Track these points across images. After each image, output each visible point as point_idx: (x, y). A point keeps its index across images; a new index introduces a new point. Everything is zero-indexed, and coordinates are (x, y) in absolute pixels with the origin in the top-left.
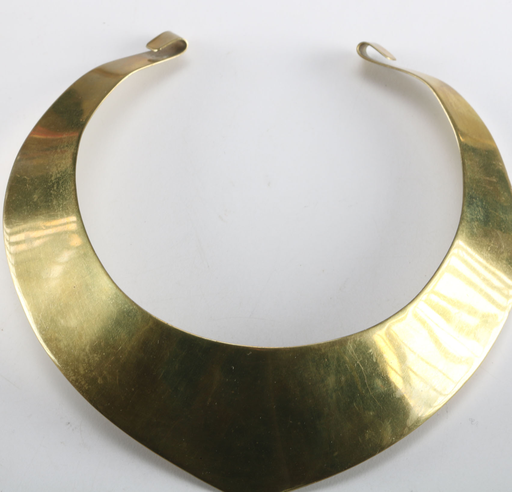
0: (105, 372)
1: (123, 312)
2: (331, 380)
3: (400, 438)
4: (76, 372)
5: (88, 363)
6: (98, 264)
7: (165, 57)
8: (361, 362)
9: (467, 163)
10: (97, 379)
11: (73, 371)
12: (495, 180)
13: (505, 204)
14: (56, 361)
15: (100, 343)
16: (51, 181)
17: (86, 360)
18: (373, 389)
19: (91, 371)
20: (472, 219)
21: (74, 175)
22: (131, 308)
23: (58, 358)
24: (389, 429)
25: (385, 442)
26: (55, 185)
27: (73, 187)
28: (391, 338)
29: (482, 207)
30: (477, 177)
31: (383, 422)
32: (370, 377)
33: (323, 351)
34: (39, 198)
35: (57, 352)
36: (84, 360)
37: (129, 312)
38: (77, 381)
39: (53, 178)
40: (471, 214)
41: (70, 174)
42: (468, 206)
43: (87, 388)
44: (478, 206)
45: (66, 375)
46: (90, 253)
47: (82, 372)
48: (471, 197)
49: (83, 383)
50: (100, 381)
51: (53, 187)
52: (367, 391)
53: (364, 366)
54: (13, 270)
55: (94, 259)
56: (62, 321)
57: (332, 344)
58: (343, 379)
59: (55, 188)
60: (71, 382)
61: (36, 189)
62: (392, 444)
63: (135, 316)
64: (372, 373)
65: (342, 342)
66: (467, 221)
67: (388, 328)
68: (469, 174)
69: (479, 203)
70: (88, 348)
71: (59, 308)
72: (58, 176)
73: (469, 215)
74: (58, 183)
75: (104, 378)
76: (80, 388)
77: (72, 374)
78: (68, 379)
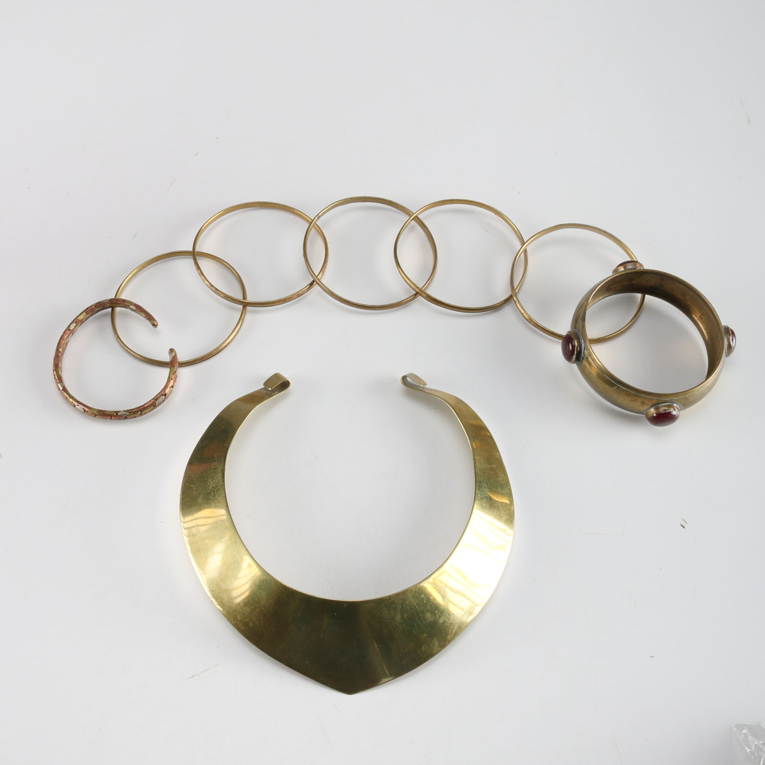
0: (254, 619)
1: (263, 581)
2: (398, 617)
3: (444, 648)
4: (235, 618)
5: (243, 612)
6: (244, 549)
7: (276, 393)
8: (417, 604)
9: (477, 458)
10: (249, 623)
11: (234, 618)
12: (495, 466)
13: (502, 482)
14: (221, 609)
15: (249, 600)
16: (209, 489)
17: (241, 611)
18: (425, 620)
19: (245, 618)
20: (482, 497)
21: (224, 485)
22: (268, 578)
23: (224, 609)
24: (436, 643)
25: (434, 652)
26: (212, 492)
27: (224, 494)
28: (435, 585)
29: (488, 488)
30: (483, 467)
31: (432, 639)
32: (423, 612)
33: (392, 600)
34: (202, 501)
35: (222, 604)
36: (240, 611)
37: (266, 581)
38: (236, 624)
39: (210, 487)
40: (481, 494)
41: (221, 485)
42: (479, 489)
43: (243, 629)
44: (485, 488)
45: (229, 621)
46: (238, 540)
47: (239, 619)
48: (480, 482)
49: (240, 626)
50: (251, 624)
51: (211, 494)
52: (421, 621)
53: (418, 606)
54: (188, 547)
55: (242, 545)
56: (224, 586)
57: (397, 595)
58: (406, 615)
59: (212, 494)
60: (233, 625)
61: (199, 495)
62: (439, 652)
63: (270, 583)
64: (424, 610)
65: (404, 593)
66: (479, 500)
67: (434, 579)
68: (478, 465)
69: (486, 486)
70: (242, 603)
71: (221, 577)
72: (214, 486)
73: (479, 495)
74: (213, 490)
75: (254, 623)
76: (239, 629)
77: (233, 620)
78: (231, 623)
